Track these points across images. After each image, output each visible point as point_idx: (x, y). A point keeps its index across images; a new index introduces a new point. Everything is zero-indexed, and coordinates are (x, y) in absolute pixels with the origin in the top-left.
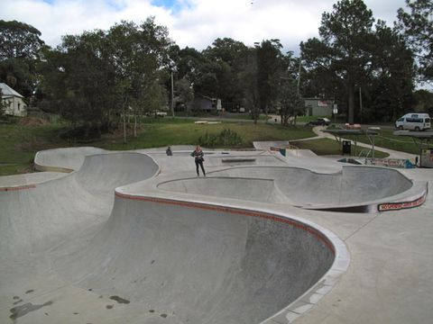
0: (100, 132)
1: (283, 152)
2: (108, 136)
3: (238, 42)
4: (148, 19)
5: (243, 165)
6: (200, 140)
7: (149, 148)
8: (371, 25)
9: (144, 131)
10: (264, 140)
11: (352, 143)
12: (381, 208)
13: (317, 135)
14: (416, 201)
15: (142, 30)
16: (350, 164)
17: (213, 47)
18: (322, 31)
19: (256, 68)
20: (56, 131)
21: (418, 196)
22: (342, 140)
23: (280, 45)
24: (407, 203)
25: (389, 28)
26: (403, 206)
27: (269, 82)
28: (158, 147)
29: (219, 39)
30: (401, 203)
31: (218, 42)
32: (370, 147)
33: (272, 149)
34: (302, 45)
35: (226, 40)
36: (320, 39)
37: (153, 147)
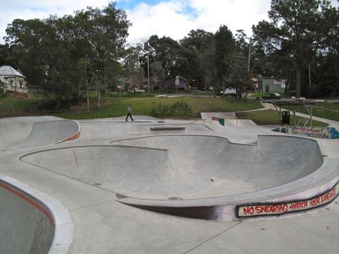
0: (70, 104)
1: (222, 122)
2: (75, 107)
3: (208, 33)
4: (109, 5)
5: (170, 133)
6: (153, 111)
7: (105, 117)
8: (317, 7)
9: (109, 103)
10: (213, 111)
11: (291, 113)
12: (241, 212)
13: (264, 107)
14: (317, 197)
15: (104, 14)
16: (283, 134)
17: (188, 37)
18: (271, 14)
19: (215, 50)
20: (35, 103)
21: (322, 189)
22: (282, 110)
23: (245, 35)
24: (297, 202)
25: (334, 8)
26: (288, 208)
27: (225, 61)
28: (114, 116)
29: (193, 30)
30: (285, 203)
31: (193, 33)
32: (308, 117)
33: (214, 119)
34: (253, 27)
35: (199, 31)
36: (270, 21)
37: (109, 117)
